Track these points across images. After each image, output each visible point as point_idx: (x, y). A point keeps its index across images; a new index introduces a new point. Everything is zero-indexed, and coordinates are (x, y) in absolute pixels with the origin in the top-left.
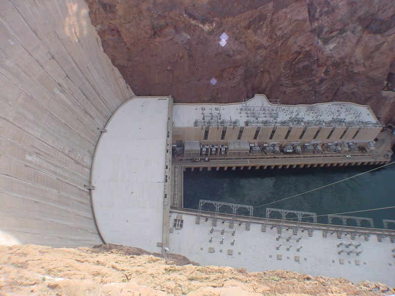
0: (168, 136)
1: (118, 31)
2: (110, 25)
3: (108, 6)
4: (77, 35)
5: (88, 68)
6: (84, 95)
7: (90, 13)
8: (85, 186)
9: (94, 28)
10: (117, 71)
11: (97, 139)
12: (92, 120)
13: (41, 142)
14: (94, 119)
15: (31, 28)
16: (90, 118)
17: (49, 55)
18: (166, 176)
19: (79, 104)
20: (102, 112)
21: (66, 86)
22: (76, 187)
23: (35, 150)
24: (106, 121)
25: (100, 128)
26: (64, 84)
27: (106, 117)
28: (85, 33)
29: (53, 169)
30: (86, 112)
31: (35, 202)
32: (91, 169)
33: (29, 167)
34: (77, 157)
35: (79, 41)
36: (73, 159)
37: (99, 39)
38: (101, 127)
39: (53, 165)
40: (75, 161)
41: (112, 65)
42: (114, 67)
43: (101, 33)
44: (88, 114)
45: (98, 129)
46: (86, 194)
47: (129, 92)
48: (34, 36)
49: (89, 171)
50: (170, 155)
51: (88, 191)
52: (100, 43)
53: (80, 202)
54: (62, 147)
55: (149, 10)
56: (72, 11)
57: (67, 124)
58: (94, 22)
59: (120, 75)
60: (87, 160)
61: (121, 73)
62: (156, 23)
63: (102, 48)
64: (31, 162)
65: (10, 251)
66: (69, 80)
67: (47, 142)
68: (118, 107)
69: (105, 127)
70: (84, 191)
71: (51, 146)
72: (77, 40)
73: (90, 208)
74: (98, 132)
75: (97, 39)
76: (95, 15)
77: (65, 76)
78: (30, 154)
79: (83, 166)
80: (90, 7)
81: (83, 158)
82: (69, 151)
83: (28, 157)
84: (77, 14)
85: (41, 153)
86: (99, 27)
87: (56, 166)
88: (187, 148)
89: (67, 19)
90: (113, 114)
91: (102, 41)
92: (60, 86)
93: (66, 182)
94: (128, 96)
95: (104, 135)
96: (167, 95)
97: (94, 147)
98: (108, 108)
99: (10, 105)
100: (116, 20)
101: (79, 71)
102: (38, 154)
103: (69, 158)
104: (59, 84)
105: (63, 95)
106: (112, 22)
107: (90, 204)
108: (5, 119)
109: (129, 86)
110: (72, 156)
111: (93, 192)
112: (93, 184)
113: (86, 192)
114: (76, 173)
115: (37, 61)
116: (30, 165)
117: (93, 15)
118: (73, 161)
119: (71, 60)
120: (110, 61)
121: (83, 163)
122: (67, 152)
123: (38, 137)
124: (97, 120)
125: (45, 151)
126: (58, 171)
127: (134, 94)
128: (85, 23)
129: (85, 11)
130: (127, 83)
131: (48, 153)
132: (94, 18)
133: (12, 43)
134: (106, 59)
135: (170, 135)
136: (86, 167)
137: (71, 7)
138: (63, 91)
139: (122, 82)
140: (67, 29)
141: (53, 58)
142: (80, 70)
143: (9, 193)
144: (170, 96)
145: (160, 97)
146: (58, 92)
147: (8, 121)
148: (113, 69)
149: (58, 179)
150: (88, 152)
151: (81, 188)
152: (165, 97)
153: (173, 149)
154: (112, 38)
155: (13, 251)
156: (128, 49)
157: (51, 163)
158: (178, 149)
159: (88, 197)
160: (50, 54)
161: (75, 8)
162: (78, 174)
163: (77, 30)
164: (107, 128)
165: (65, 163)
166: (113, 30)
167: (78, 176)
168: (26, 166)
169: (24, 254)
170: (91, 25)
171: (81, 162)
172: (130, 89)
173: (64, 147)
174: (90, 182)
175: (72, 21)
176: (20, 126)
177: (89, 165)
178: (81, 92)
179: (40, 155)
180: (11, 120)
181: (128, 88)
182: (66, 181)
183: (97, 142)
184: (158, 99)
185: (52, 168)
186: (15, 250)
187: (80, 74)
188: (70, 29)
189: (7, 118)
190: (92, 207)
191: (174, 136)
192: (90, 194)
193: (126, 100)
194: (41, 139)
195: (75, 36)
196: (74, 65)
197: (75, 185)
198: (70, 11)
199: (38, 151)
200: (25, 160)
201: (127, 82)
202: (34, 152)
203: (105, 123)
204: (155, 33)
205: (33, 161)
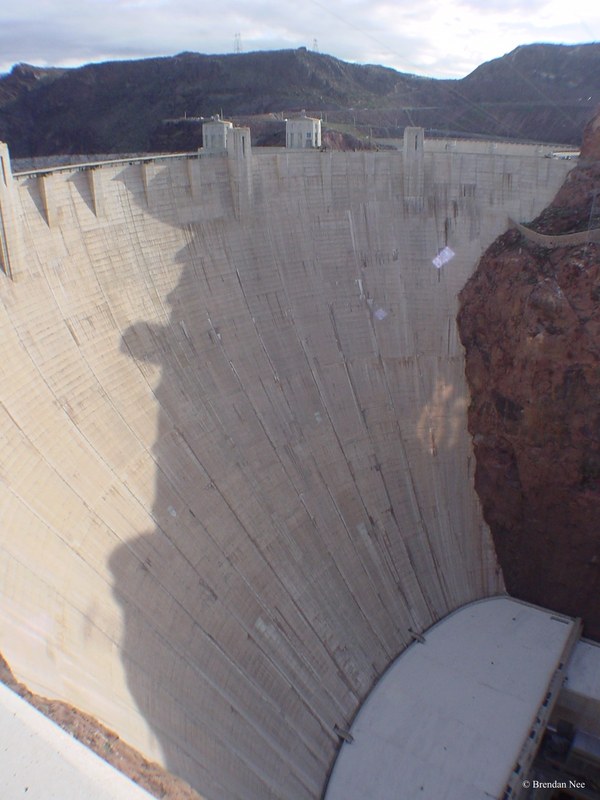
0: (545, 703)
1: (513, 457)
2: (502, 441)
3: (507, 404)
4: (436, 441)
5: (435, 508)
6: (410, 556)
7: (470, 409)
8: (336, 726)
9: (470, 439)
10: (487, 532)
11: (400, 649)
12: (405, 608)
13: (296, 608)
14: (409, 608)
15: (359, 405)
16: (403, 603)
17: (372, 459)
18: (509, 789)
19: (393, 569)
20: (430, 602)
21: (382, 527)
22: (319, 721)
23: (279, 617)
24: (431, 622)
25: (414, 629)
26: (379, 522)
27: (435, 613)
28: (452, 442)
29: (293, 667)
30: (400, 589)
31: (232, 709)
32: (363, 700)
33: (254, 641)
34: (347, 667)
35: (435, 454)
36: (338, 667)
37: (474, 461)
38: (418, 629)
39: (299, 660)
40: (341, 672)
41: (481, 518)
42: (484, 523)
43: (481, 451)
44: (403, 594)
45: (410, 630)
46: (330, 743)
47: (497, 582)
48: (360, 418)
49: (357, 702)
50: (533, 746)
51: (337, 739)
52: (473, 470)
53: (312, 754)
54: (328, 636)
55: (583, 431)
56: (440, 396)
57: (357, 598)
58: (473, 426)
59: (490, 542)
60: (363, 681)
61: (494, 539)
62: (591, 460)
63: (472, 479)
64: (261, 636)
65: (142, 770)
66: (392, 519)
67: (305, 613)
68: (466, 604)
69: (424, 631)
70: (329, 736)
71: (310, 625)
72: (432, 451)
73: (324, 777)
74: (409, 636)
75: (469, 459)
76: (479, 414)
77: (388, 507)
78: (267, 621)
79: (351, 689)
80: (473, 398)
81: (357, 673)
82: (338, 648)
83: (260, 624)
84: (448, 404)
85: (286, 628)
86: (480, 438)
87: (302, 665)
88: (579, 745)
89: (426, 408)
90: (450, 613)
91: (477, 466)
92: (372, 522)
93: (304, 703)
94: (492, 590)
95: (417, 646)
96: (573, 615)
97: (387, 662)
98: (445, 598)
99: (273, 522)
100: (516, 434)
101: (415, 509)
102: (279, 625)
103: (332, 662)
104: (371, 518)
105: (370, 541)
106: (508, 436)
107: (328, 767)
108: (253, 541)
109: (501, 571)
110: (339, 660)
111: (346, 748)
112: (354, 731)
113: (333, 740)
114: (331, 694)
115: (349, 464)
116: (257, 640)
117: (475, 414)
118: (337, 670)
119: (409, 483)
120: (480, 508)
121: (353, 683)
122: (333, 648)
123: (295, 598)
124: (415, 613)
125: (295, 629)
126: (302, 675)
127: (505, 589)
128: (457, 423)
129: (462, 403)
130: (499, 562)
131: (299, 633)
132: (475, 419)
133: (318, 419)
134: (473, 504)
135: (552, 701)
136: (356, 693)
137: (441, 389)
138: (373, 535)
139: (490, 556)
140: (420, 424)
141: (378, 468)
142: (420, 508)
143: (197, 669)
144: (579, 620)
145: (556, 615)
146: (363, 532)
147: (257, 546)
148: (481, 527)
149: (293, 688)
150: (373, 666)
151: (327, 727)
152: (567, 619)
153: (547, 736)
154: (499, 466)
155: (148, 772)
156: (523, 496)
157: (295, 655)
158: (556, 740)
159: (332, 752)
160: (376, 460)
161: (447, 391)
162: (335, 698)
163: (439, 433)
164: (428, 637)
165: (321, 667)
166: (504, 452)
167: (334, 702)
168: (249, 636)
169: (162, 789)
170: (466, 431)
171: (350, 678)
172: (501, 576)
173: (332, 637)
174: (349, 725)
175: (434, 414)
176: (273, 564)
177: (363, 691)
178: (405, 549)
179: (283, 630)
180: (263, 547)
181: (497, 573)
182: (306, 701)
183: (398, 655)
184: (550, 615)
185: (294, 665)
186: (150, 772)
187: (416, 514)
188: (426, 428)
189: (258, 540)
190: (329, 776)
191: (558, 709)
192: (338, 748)
193: (485, 595)
194: (298, 603)
195: (431, 441)
196: (411, 493)
197: (319, 717)
198: (435, 394)
199: (283, 623)
200: (252, 626)
201: (501, 559)
202: (276, 620)
203: (428, 625)
204: (585, 480)
205: (266, 635)
